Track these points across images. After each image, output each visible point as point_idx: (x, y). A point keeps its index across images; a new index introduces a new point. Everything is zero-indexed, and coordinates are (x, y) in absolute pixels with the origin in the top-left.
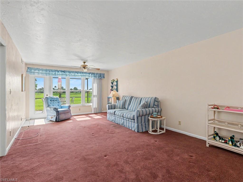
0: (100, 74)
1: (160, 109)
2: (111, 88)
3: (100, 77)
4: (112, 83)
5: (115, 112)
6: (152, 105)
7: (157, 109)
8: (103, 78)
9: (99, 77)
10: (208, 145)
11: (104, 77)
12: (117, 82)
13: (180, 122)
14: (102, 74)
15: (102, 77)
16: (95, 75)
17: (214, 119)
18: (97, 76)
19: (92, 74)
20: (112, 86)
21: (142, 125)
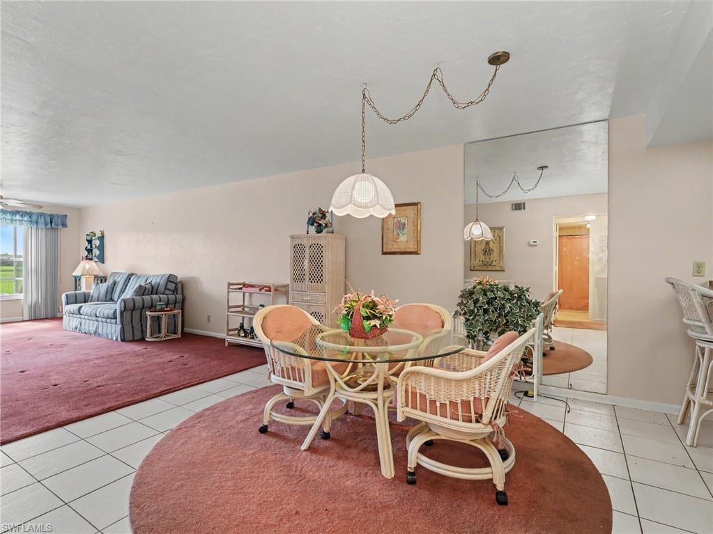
0: (51, 215)
1: (179, 297)
2: (86, 253)
3: (51, 222)
4: (90, 242)
5: (81, 307)
6: (161, 289)
7: (172, 297)
8: (61, 227)
9: (46, 225)
10: (227, 345)
11: (64, 225)
12: (102, 238)
13: (209, 317)
14: (58, 216)
15: (57, 225)
16: (34, 218)
17: (243, 306)
18: (42, 220)
19: (23, 214)
20: (89, 247)
21: (133, 327)
